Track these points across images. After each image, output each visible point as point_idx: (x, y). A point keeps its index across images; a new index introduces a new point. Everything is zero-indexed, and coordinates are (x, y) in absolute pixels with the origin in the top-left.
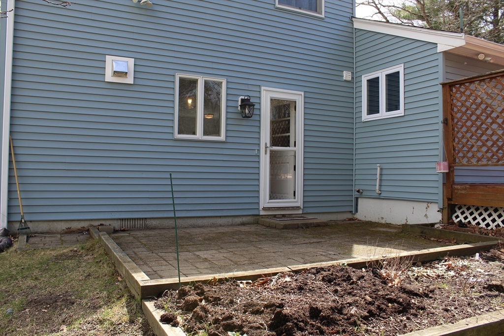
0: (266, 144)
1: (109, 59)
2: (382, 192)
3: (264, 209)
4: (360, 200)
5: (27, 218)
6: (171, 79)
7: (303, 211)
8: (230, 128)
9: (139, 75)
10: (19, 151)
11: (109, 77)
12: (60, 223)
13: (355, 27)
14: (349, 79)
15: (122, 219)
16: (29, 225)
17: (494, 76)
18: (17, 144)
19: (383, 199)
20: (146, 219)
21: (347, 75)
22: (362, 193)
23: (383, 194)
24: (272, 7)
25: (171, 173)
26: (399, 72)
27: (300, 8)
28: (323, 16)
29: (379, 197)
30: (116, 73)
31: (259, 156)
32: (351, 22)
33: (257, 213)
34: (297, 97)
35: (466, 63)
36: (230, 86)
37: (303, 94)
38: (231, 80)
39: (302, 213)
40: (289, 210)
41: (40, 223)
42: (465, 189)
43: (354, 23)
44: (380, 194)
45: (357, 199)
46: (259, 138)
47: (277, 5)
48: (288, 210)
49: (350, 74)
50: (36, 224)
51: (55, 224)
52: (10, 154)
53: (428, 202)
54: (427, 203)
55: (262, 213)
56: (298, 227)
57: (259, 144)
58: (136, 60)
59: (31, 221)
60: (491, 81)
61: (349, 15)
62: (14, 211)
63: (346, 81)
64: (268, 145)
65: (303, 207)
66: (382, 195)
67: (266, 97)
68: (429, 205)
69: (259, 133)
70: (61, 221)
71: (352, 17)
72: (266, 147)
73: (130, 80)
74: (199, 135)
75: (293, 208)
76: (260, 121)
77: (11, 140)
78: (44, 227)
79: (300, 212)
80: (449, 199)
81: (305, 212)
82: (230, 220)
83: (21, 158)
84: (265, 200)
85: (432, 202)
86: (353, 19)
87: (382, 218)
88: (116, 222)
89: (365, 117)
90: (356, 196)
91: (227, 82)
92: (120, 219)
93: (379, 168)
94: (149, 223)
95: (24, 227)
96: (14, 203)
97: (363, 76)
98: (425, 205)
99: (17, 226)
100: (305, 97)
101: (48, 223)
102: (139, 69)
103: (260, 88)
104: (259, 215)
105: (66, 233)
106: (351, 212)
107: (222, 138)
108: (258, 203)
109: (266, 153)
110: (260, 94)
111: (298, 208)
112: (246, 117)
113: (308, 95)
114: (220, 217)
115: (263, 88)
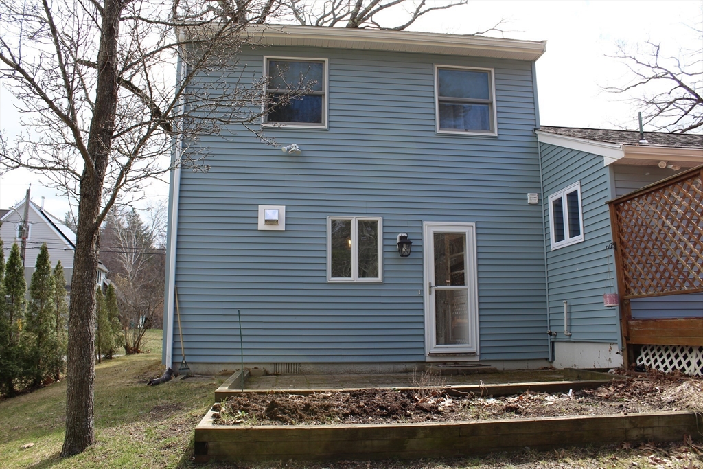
0: (430, 283)
1: (261, 208)
2: (573, 334)
3: (431, 355)
4: (556, 344)
5: (188, 359)
6: (322, 222)
7: (480, 358)
8: (387, 268)
9: (290, 222)
10: (182, 298)
11: (262, 226)
12: (217, 365)
13: (539, 140)
14: (535, 201)
15: (276, 363)
16: (190, 366)
17: (647, 191)
18: (181, 292)
19: (574, 342)
20: (300, 363)
21: (532, 198)
22: (556, 336)
23: (574, 336)
24: (432, 134)
25: (239, 310)
26: (577, 191)
27: (466, 130)
28: (496, 134)
29: (570, 341)
30: (267, 222)
31: (423, 297)
32: (535, 135)
33: (423, 360)
34: (467, 229)
35: (648, 174)
36: (387, 224)
37: (474, 225)
38: (387, 217)
39: (480, 361)
40: (461, 356)
41: (200, 365)
42: (638, 326)
43: (539, 136)
44: (570, 336)
45: (553, 343)
46: (422, 278)
47: (438, 132)
48: (459, 356)
49: (536, 196)
50: (197, 365)
51: (213, 366)
52: (175, 301)
53: (611, 343)
54: (609, 345)
55: (428, 359)
56: (458, 374)
57: (422, 284)
58: (288, 207)
59: (192, 363)
60: (647, 196)
61: (532, 128)
62: (177, 353)
63: (531, 204)
64: (433, 284)
65: (481, 354)
66: (572, 337)
67: (429, 231)
68: (612, 346)
69: (422, 271)
70: (219, 363)
71: (535, 129)
72: (430, 287)
73: (282, 227)
74: (355, 276)
75: (466, 354)
76: (422, 259)
77: (176, 289)
78: (203, 369)
79: (477, 359)
80: (627, 339)
81: (483, 359)
82: (391, 367)
83: (184, 305)
84: (431, 345)
85: (614, 343)
86: (537, 132)
87: (575, 365)
88: (269, 366)
89: (554, 245)
90: (552, 340)
91: (383, 220)
92: (274, 363)
93: (565, 305)
94: (303, 368)
95: (184, 367)
96: (177, 346)
97: (549, 198)
98: (608, 346)
99: (179, 366)
100: (477, 228)
101: (206, 365)
102: (290, 215)
103: (422, 224)
104: (425, 362)
105: (222, 375)
106: (547, 359)
107: (379, 279)
108: (423, 349)
109: (430, 294)
110: (422, 230)
111: (473, 354)
112: (403, 256)
113: (480, 225)
114: (380, 363)
115: (424, 223)
